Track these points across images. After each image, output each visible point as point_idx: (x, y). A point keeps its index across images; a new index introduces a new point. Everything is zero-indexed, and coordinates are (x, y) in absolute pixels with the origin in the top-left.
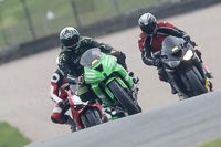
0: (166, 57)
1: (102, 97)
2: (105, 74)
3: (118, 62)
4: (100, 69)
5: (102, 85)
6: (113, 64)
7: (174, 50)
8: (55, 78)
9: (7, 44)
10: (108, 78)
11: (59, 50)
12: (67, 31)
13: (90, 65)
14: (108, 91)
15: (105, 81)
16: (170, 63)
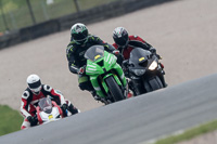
0: (133, 66)
1: (97, 89)
2: (105, 69)
3: (118, 62)
4: (101, 64)
5: (100, 78)
6: (113, 62)
7: (140, 60)
8: (25, 95)
10: (106, 73)
13: (93, 59)
14: (104, 84)
15: (103, 75)
16: (136, 71)
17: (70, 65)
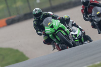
0: (94, 17)
1: (55, 40)
2: (55, 29)
4: (52, 27)
5: (54, 34)
6: (58, 24)
7: (97, 13)
9: (18, 14)
11: (33, 20)
12: (36, 10)
14: (57, 37)
15: (55, 32)
17: (37, 32)
